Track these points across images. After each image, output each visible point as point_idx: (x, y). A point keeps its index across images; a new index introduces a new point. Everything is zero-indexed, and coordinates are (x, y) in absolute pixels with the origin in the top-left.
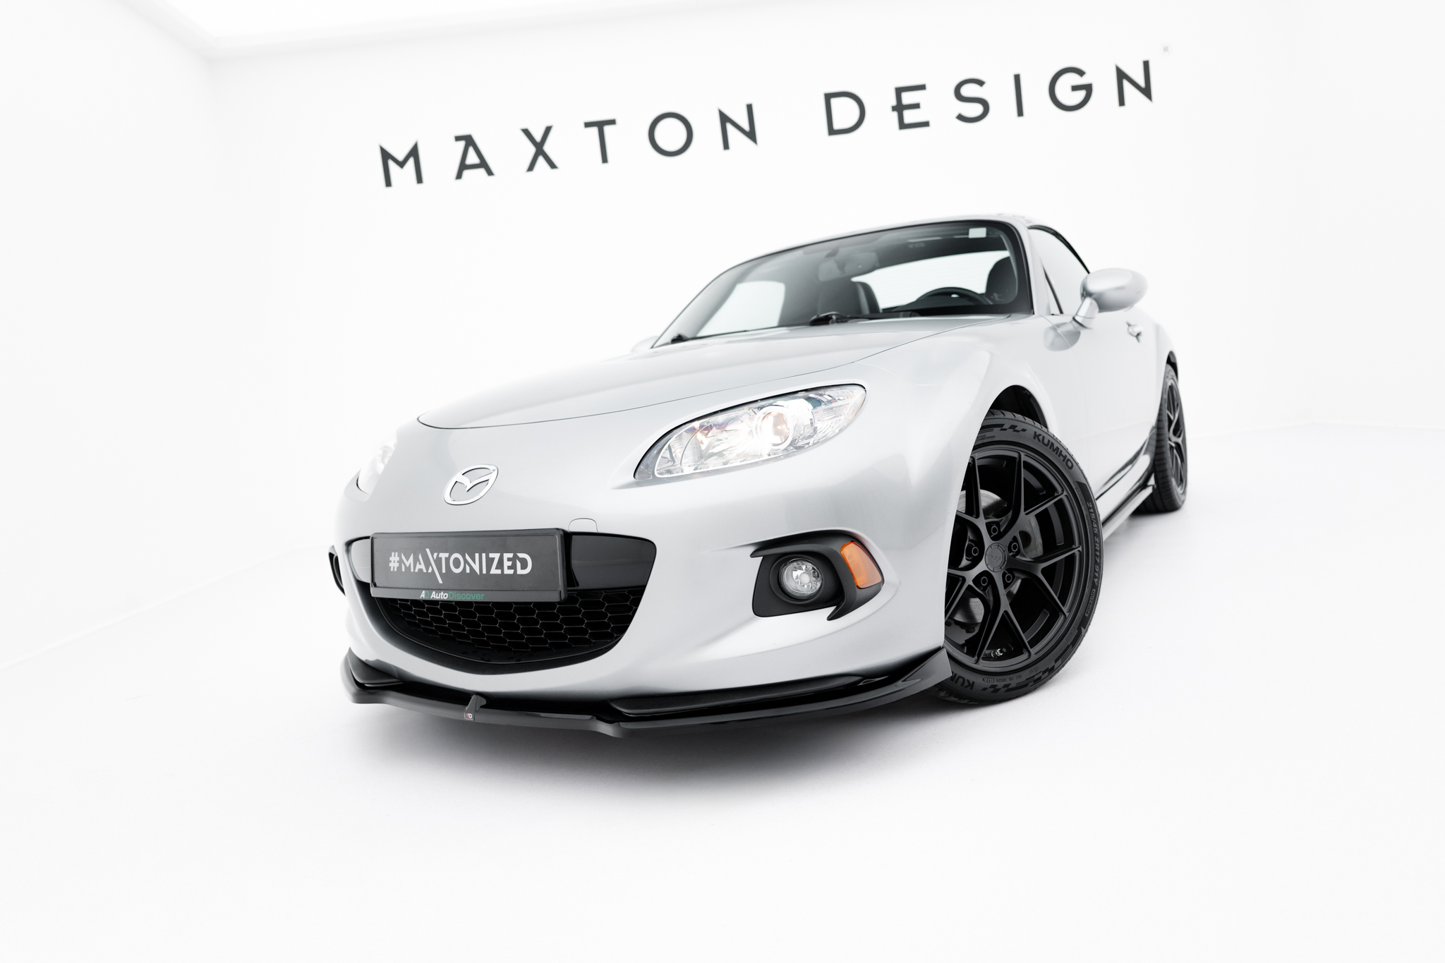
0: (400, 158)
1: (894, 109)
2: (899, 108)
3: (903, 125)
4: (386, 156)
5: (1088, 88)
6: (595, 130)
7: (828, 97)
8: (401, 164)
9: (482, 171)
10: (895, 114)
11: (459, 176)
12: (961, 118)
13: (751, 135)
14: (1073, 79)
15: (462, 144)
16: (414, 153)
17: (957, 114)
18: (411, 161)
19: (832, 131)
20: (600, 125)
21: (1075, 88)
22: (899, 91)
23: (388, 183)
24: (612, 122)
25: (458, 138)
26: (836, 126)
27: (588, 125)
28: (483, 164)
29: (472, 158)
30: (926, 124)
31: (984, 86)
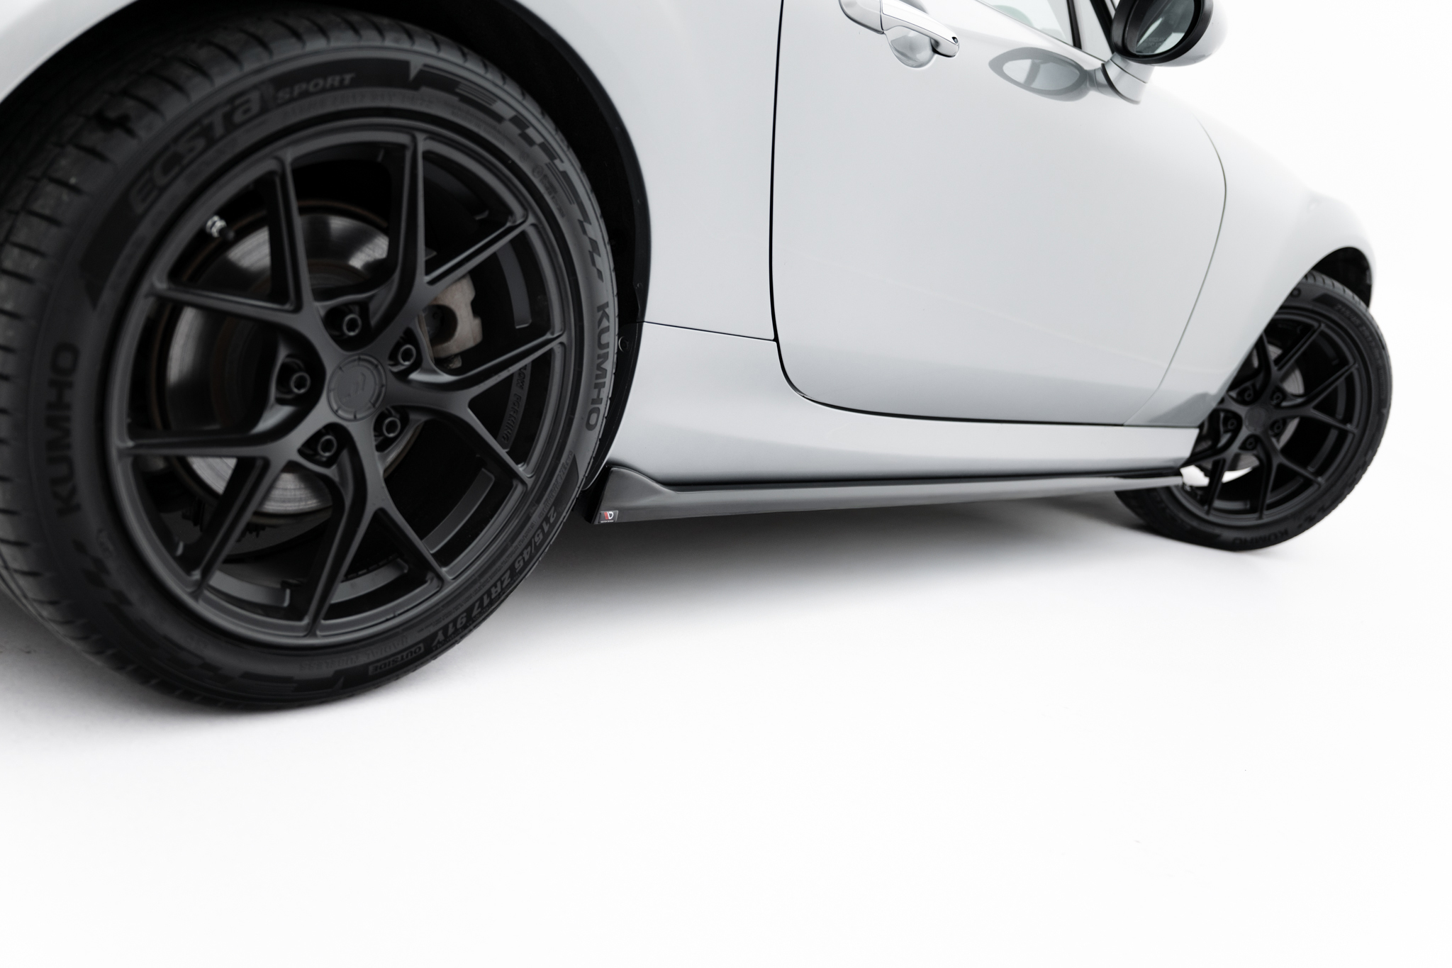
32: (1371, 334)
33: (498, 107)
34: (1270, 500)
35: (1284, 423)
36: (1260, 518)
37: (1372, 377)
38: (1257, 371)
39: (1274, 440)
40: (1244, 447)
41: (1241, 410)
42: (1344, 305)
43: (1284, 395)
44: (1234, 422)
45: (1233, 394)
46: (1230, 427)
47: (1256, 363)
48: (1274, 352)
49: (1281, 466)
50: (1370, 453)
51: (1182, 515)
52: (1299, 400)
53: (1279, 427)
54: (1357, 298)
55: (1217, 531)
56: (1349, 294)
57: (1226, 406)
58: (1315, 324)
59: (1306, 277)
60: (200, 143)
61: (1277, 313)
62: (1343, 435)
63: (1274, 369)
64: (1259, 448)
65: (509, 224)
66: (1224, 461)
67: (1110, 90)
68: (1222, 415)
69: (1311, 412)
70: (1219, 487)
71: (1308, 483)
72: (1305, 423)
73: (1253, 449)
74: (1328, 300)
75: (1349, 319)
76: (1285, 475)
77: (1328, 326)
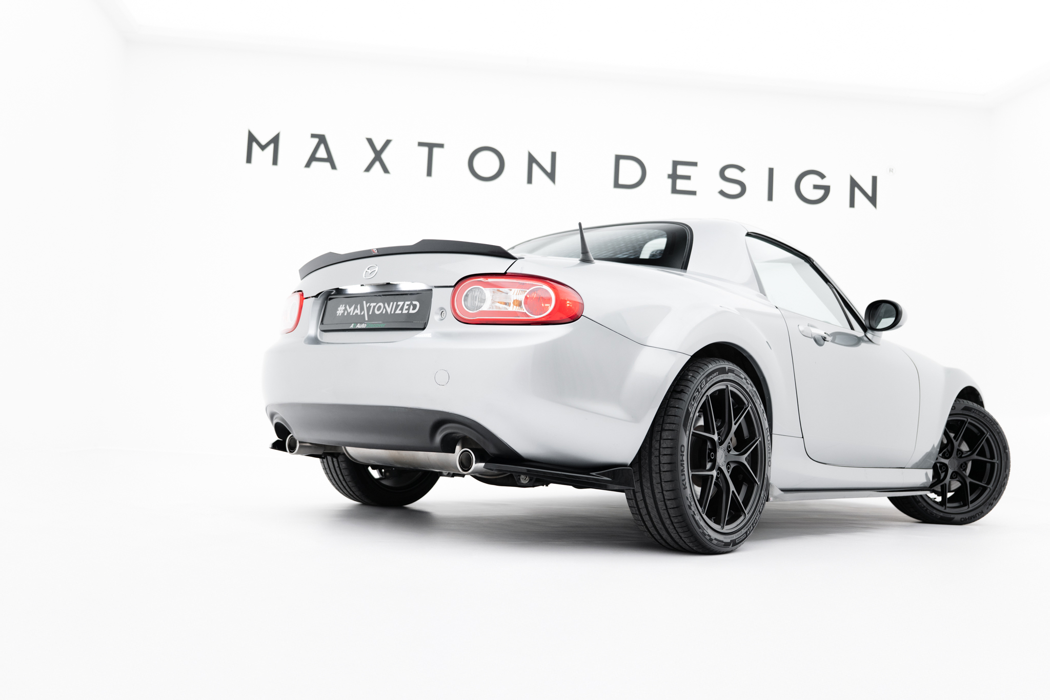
0: (263, 143)
1: (669, 176)
2: (674, 177)
3: (674, 191)
4: (252, 139)
5: (827, 189)
6: (426, 149)
7: (618, 158)
8: (263, 148)
9: (328, 165)
10: (670, 181)
11: (308, 165)
12: (722, 193)
13: (552, 176)
14: (817, 180)
15: (316, 140)
16: (275, 140)
17: (719, 190)
18: (271, 148)
19: (617, 185)
20: (431, 146)
21: (816, 187)
22: (676, 164)
23: (249, 160)
24: (441, 146)
25: (313, 136)
26: (621, 182)
27: (420, 144)
28: (330, 159)
29: (322, 153)
30: (693, 193)
31: (744, 172)
32: (990, 419)
33: (742, 376)
34: (970, 498)
35: (966, 465)
36: (969, 508)
37: (997, 437)
38: (947, 445)
39: (964, 472)
40: (952, 478)
41: (946, 461)
42: (975, 409)
43: (962, 452)
44: (945, 467)
45: (941, 455)
46: (943, 470)
47: (945, 442)
48: (952, 435)
49: (970, 483)
50: (1007, 470)
51: (935, 511)
52: (969, 453)
53: (963, 466)
54: (979, 406)
55: (952, 516)
56: (975, 405)
57: (939, 461)
58: (966, 420)
59: (955, 401)
60: (697, 393)
61: (949, 418)
62: (993, 464)
63: (954, 441)
64: (958, 477)
65: (745, 407)
66: (946, 484)
67: (870, 342)
68: (938, 465)
69: (975, 457)
70: (947, 500)
71: (985, 489)
72: (975, 462)
73: (956, 478)
74: (966, 408)
75: (979, 415)
76: (974, 487)
77: (971, 420)
